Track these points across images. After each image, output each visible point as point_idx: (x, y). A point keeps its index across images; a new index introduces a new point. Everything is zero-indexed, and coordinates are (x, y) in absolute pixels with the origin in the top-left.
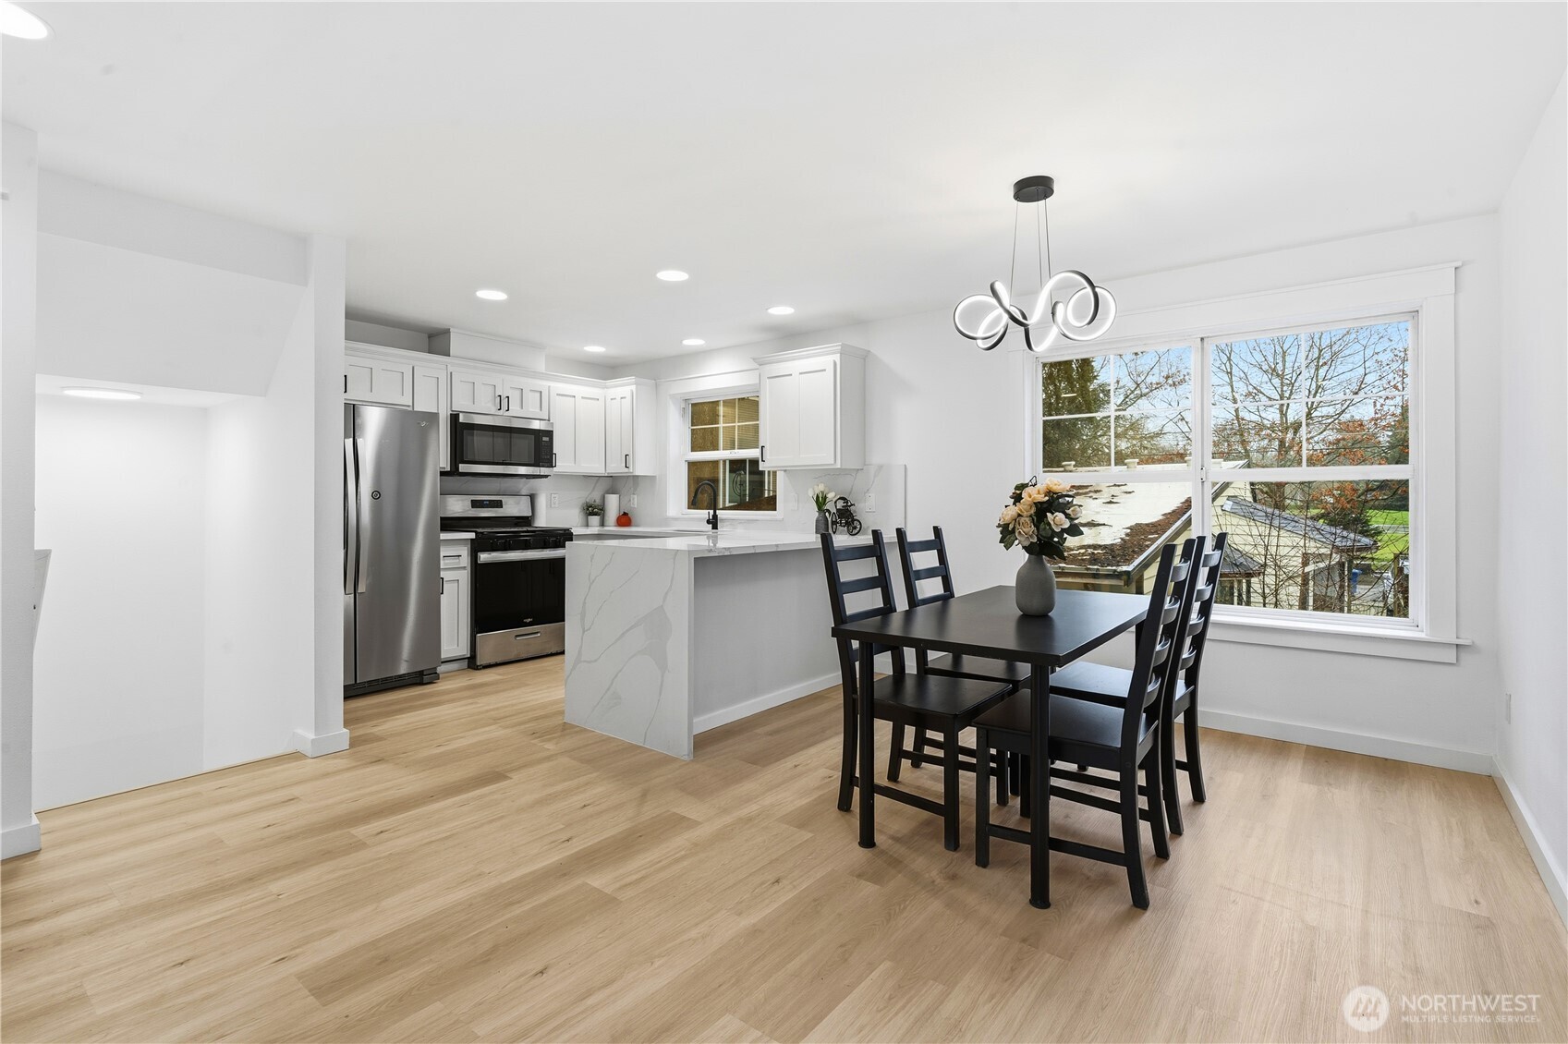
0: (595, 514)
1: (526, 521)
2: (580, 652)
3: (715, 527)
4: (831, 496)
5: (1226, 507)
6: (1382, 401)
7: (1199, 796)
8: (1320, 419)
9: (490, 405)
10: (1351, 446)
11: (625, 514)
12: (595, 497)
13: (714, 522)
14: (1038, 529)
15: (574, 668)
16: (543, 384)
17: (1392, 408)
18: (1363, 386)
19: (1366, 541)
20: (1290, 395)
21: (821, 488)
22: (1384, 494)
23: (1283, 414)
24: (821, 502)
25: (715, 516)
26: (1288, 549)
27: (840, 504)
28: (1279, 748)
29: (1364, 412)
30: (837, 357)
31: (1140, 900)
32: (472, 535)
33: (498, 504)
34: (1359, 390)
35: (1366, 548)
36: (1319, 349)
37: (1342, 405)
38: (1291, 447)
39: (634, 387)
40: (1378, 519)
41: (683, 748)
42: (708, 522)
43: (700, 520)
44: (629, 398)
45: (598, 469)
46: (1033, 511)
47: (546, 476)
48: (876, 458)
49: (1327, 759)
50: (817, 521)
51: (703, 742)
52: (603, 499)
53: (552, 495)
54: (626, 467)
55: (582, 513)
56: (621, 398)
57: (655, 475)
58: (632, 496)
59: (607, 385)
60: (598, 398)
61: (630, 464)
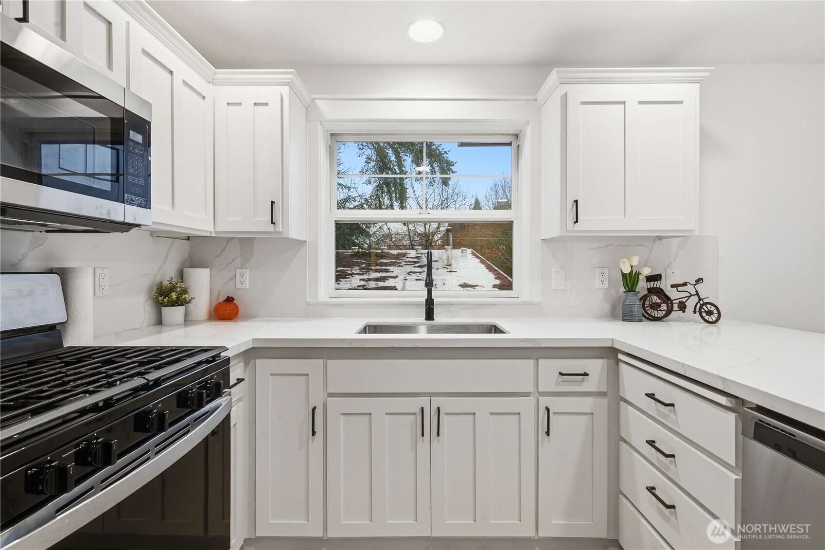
11: (229, 300)
39: (285, 90)
52: (181, 275)
53: (97, 270)
54: (272, 222)
55: (150, 303)
56: (255, 104)
57: (305, 240)
58: (239, 271)
59: (217, 76)
60: (205, 96)
61: (278, 217)
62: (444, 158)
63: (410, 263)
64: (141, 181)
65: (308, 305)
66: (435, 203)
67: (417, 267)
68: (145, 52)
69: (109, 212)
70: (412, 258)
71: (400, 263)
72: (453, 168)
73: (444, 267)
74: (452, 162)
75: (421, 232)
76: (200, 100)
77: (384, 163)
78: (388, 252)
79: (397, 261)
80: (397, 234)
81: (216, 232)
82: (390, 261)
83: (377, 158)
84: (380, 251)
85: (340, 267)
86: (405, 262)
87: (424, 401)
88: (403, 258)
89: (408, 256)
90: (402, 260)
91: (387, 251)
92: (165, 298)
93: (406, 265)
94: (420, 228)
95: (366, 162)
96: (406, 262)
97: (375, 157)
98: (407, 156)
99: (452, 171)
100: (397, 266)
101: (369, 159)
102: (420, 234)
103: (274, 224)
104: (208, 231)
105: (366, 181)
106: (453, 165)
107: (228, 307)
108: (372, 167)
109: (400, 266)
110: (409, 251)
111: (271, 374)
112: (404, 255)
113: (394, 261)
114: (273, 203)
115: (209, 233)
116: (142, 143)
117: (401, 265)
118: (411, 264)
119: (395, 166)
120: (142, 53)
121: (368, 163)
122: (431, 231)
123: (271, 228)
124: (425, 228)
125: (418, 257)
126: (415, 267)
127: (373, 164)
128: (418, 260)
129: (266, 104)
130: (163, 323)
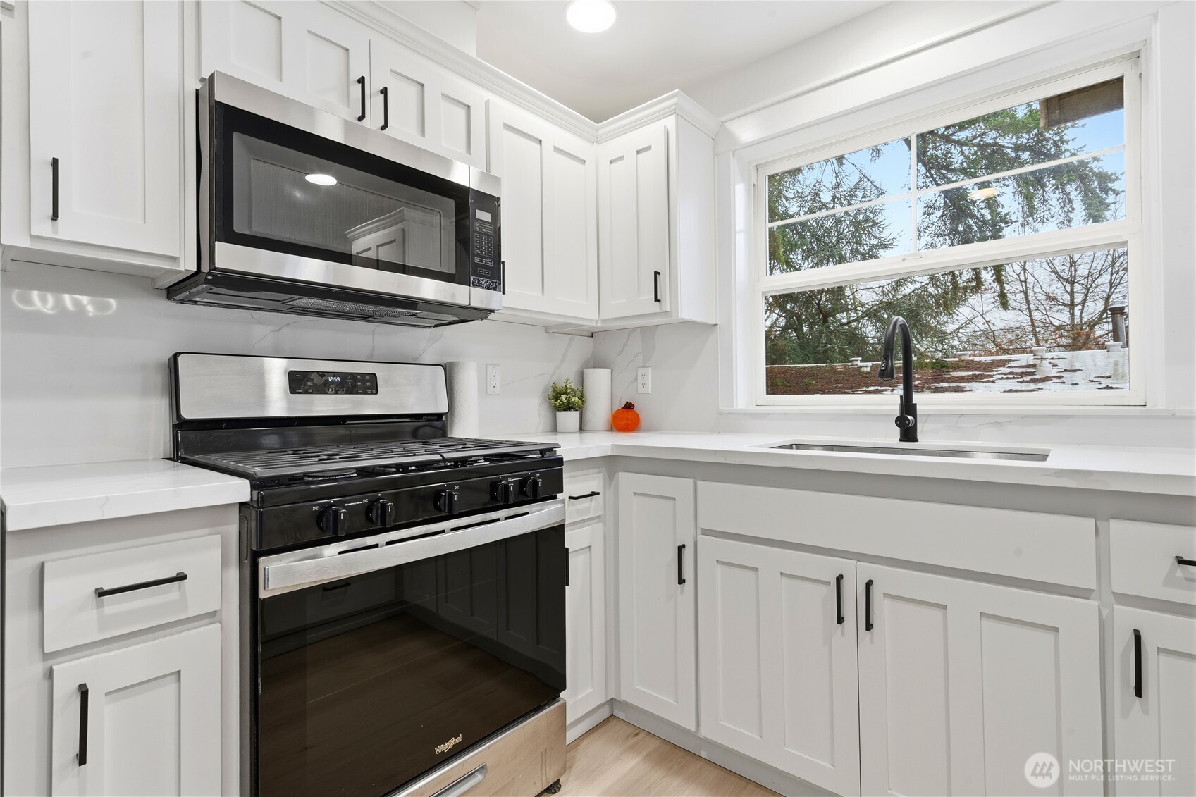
0: (569, 407)
1: (439, 426)
11: (629, 406)
16: (471, 91)
33: (367, 384)
36: (1112, 257)
43: (883, 415)
44: (659, 148)
45: (584, 311)
47: (485, 313)
52: (581, 379)
53: (488, 367)
54: (656, 300)
55: (545, 406)
56: (638, 152)
57: (715, 323)
58: (641, 371)
59: (601, 132)
60: (585, 159)
61: (664, 293)
62: (1091, 170)
63: (1012, 376)
64: (491, 263)
65: (721, 414)
66: (1094, 265)
67: (1027, 382)
68: (508, 127)
69: (453, 295)
70: (1020, 367)
71: (991, 376)
72: (1116, 185)
73: (1092, 381)
74: (1113, 174)
75: (1060, 323)
76: (580, 165)
77: (960, 209)
78: (972, 361)
79: (985, 373)
80: (1009, 330)
81: (603, 321)
82: (971, 373)
83: (945, 202)
84: (957, 359)
85: (873, 386)
86: (1001, 374)
87: (845, 566)
88: (1002, 369)
89: (1012, 364)
90: (997, 371)
91: (971, 359)
92: (556, 401)
93: (1002, 378)
94: (1058, 315)
95: (924, 213)
96: (1005, 374)
97: (943, 201)
98: (1007, 186)
99: (1114, 191)
100: (983, 382)
101: (930, 208)
102: (1059, 328)
103: (659, 301)
104: (592, 320)
105: (927, 244)
106: (1118, 179)
107: (628, 414)
108: (936, 219)
109: (988, 381)
110: (1014, 357)
111: (635, 493)
112: (1003, 363)
113: (977, 373)
114: (656, 273)
115: (594, 322)
116: (490, 221)
117: (991, 379)
118: (1014, 378)
119: (982, 209)
120: (504, 128)
121: (929, 214)
122: (1085, 320)
123: (655, 307)
124: (1072, 315)
125: (1034, 366)
126: (1021, 382)
127: (938, 214)
128: (1033, 370)
129: (649, 148)
130: (559, 429)
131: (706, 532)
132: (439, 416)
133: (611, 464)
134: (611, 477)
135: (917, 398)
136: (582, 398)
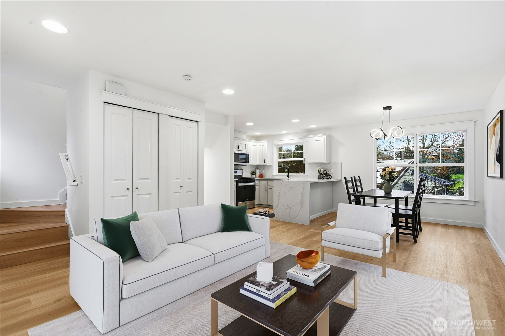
1: (241, 176)
2: (278, 204)
3: (289, 177)
4: (322, 170)
5: (410, 173)
6: (455, 140)
7: (421, 230)
8: (436, 146)
9: (236, 148)
10: (447, 155)
11: (261, 174)
12: (253, 170)
13: (288, 176)
14: (390, 176)
15: (276, 208)
16: (246, 142)
17: (459, 142)
18: (449, 135)
19: (451, 183)
20: (426, 138)
21: (320, 168)
22: (456, 169)
23: (424, 144)
24: (319, 171)
25: (289, 175)
26: (430, 185)
27: (325, 172)
28: (435, 224)
29: (449, 143)
30: (325, 137)
31: (415, 242)
32: (237, 179)
33: (236, 172)
34: (448, 136)
35: (451, 185)
37: (443, 141)
38: (426, 154)
39: (266, 143)
40: (454, 177)
41: (308, 223)
42: (287, 176)
43: (286, 176)
44: (265, 145)
45: (257, 164)
46: (388, 173)
47: (247, 165)
48: (333, 161)
49: (446, 226)
50: (319, 176)
51: (311, 222)
56: (263, 145)
57: (272, 165)
58: (263, 170)
61: (265, 162)
64: (248, 160)
65: (272, 175)
111: (262, 183)
114: (265, 159)
131: (268, 186)
132: (241, 175)
133: (259, 180)
134: (259, 182)
135: (289, 174)
136: (255, 173)
